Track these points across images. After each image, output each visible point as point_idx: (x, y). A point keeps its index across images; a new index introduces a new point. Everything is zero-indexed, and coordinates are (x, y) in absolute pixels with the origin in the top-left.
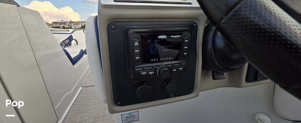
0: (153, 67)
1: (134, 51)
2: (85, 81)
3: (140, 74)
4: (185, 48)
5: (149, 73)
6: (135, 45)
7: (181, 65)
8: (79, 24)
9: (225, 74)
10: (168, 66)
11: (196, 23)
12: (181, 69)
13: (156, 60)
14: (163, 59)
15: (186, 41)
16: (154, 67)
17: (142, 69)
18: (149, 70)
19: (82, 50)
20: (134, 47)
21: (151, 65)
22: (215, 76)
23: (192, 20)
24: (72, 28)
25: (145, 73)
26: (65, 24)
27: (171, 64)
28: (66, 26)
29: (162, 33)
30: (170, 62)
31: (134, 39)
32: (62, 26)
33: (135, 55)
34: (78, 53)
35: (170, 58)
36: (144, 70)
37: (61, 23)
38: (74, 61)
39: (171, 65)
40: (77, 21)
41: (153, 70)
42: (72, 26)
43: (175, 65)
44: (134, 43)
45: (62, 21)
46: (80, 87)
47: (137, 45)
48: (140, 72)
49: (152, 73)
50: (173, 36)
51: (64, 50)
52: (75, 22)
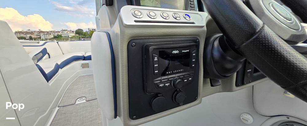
0: (168, 79)
1: (154, 66)
2: (61, 99)
3: (158, 86)
4: (193, 60)
5: (166, 85)
6: (155, 60)
7: (190, 77)
8: (50, 34)
9: (220, 81)
10: (181, 77)
11: (198, 39)
12: (191, 79)
13: (170, 72)
14: (176, 71)
15: (194, 55)
16: (170, 79)
17: (159, 82)
18: (166, 82)
19: (57, 64)
20: (154, 62)
21: (166, 77)
22: (213, 83)
23: (196, 37)
24: (41, 38)
25: (162, 85)
26: (32, 34)
27: (183, 75)
28: (33, 36)
29: (175, 48)
30: (182, 74)
31: (154, 55)
32: (28, 36)
33: (154, 69)
34: (52, 68)
35: (181, 70)
36: (161, 82)
37: (27, 33)
38: (48, 77)
39: (183, 77)
40: (48, 31)
41: (168, 82)
42: (41, 36)
43: (186, 76)
44: (153, 58)
45: (29, 30)
46: (55, 107)
47: (156, 60)
48: (158, 84)
49: (168, 84)
50: (184, 51)
51: (37, 65)
52: (45, 32)
